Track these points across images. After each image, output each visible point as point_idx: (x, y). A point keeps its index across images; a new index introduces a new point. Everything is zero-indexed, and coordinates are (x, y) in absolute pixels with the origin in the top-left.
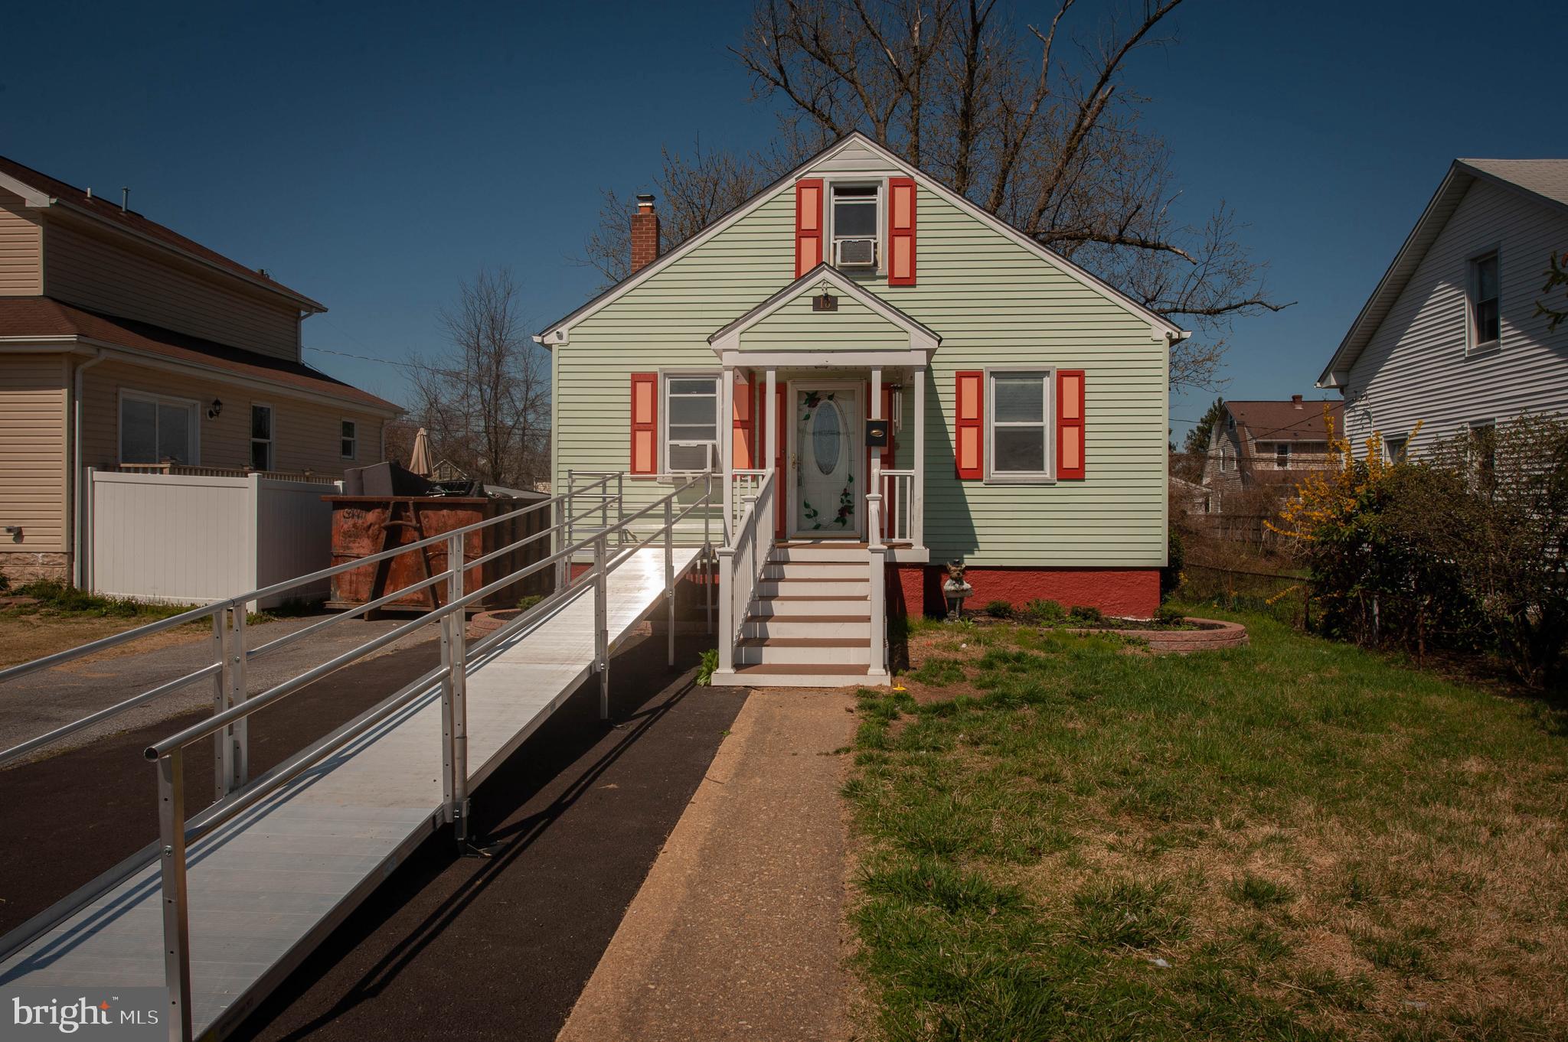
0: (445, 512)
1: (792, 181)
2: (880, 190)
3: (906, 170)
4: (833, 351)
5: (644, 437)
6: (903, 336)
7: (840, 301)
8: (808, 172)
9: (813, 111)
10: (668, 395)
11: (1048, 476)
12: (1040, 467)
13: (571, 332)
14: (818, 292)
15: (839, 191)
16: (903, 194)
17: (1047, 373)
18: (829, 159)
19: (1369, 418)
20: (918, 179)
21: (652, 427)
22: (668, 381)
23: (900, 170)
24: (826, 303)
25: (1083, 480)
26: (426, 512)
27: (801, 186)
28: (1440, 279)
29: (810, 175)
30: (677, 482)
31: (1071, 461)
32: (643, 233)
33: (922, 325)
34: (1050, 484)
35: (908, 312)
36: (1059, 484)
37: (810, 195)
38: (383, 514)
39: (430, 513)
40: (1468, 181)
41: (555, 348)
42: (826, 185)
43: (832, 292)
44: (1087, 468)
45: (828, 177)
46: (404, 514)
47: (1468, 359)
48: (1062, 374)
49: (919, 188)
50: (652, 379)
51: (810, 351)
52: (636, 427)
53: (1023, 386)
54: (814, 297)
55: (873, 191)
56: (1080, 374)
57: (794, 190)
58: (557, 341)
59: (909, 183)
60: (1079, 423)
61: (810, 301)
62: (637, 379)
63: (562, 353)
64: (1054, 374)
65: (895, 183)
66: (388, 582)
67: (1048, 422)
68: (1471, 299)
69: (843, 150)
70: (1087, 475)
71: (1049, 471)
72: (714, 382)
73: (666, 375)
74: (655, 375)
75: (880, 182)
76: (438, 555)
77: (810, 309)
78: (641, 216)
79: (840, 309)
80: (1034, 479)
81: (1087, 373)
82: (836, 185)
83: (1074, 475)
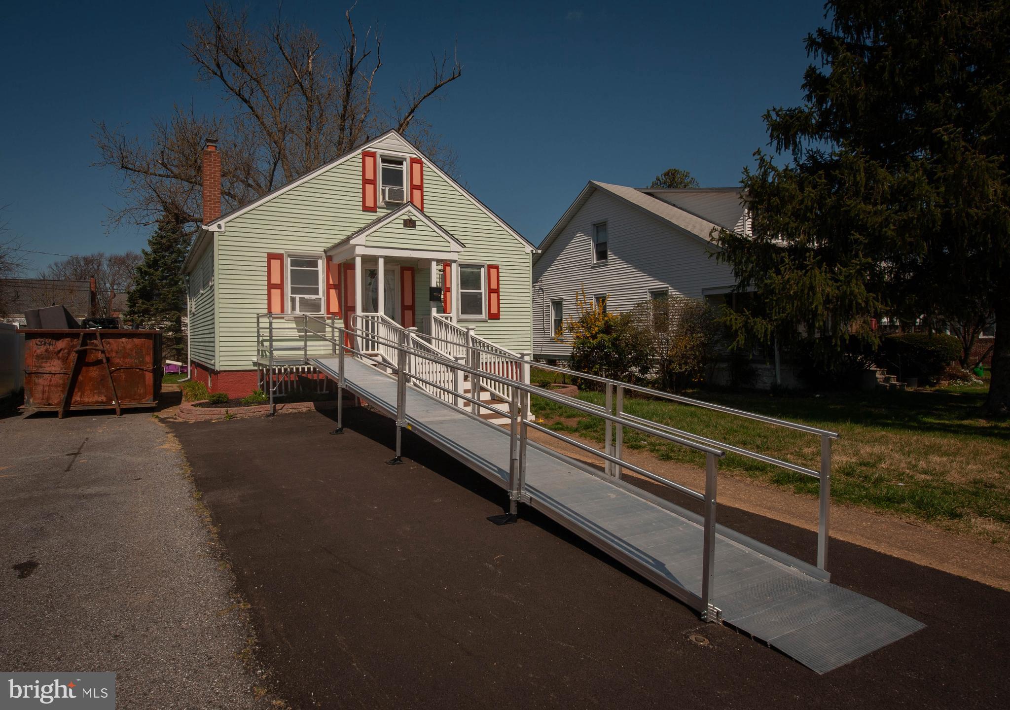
0: (124, 340)
1: (360, 151)
2: (405, 163)
3: (417, 155)
4: (413, 250)
5: (276, 293)
6: (447, 244)
7: (417, 223)
8: (369, 147)
9: (239, 95)
10: (289, 268)
11: (484, 317)
12: (481, 313)
13: (227, 224)
14: (406, 217)
15: (384, 161)
16: (417, 167)
17: (483, 266)
18: (380, 142)
19: (543, 291)
20: (423, 160)
21: (281, 287)
22: (289, 259)
23: (415, 154)
24: (410, 224)
25: (499, 319)
26: (108, 340)
27: (365, 154)
28: (579, 231)
29: (369, 149)
30: (296, 320)
31: (494, 310)
32: (212, 162)
33: (457, 239)
34: (485, 321)
35: (451, 232)
36: (489, 321)
37: (369, 161)
38: (72, 342)
39: (111, 340)
40: (594, 190)
41: (216, 234)
42: (378, 156)
43: (414, 218)
44: (501, 313)
45: (379, 152)
46: (89, 341)
47: (592, 268)
48: (490, 267)
49: (424, 165)
50: (280, 257)
51: (402, 249)
52: (271, 286)
53: (472, 272)
54: (404, 220)
55: (401, 163)
56: (497, 267)
57: (361, 156)
58: (217, 229)
59: (419, 161)
60: (497, 291)
61: (402, 222)
62: (271, 257)
63: (221, 238)
64: (486, 266)
65: (413, 161)
66: (76, 390)
67: (483, 290)
68: (593, 241)
69: (387, 138)
70: (501, 317)
71: (484, 315)
72: (317, 262)
73: (289, 256)
74: (282, 255)
75: (405, 159)
76: (118, 370)
77: (402, 226)
78: (210, 152)
79: (417, 228)
80: (479, 319)
81: (500, 267)
82: (383, 157)
83: (495, 317)
